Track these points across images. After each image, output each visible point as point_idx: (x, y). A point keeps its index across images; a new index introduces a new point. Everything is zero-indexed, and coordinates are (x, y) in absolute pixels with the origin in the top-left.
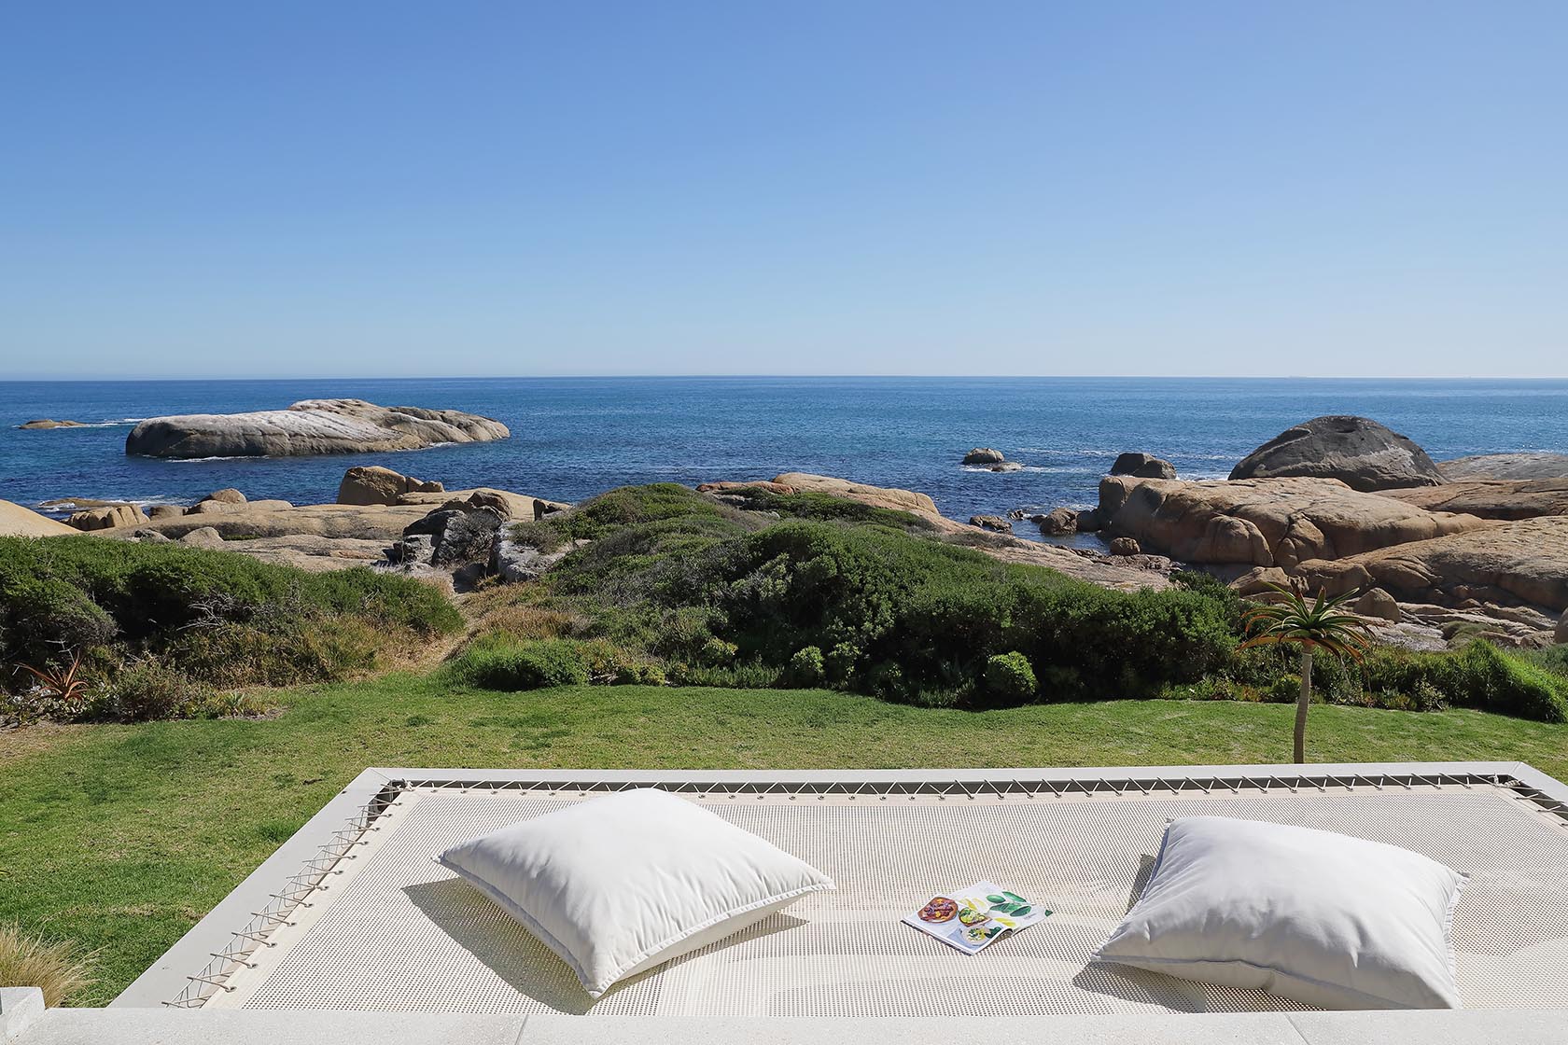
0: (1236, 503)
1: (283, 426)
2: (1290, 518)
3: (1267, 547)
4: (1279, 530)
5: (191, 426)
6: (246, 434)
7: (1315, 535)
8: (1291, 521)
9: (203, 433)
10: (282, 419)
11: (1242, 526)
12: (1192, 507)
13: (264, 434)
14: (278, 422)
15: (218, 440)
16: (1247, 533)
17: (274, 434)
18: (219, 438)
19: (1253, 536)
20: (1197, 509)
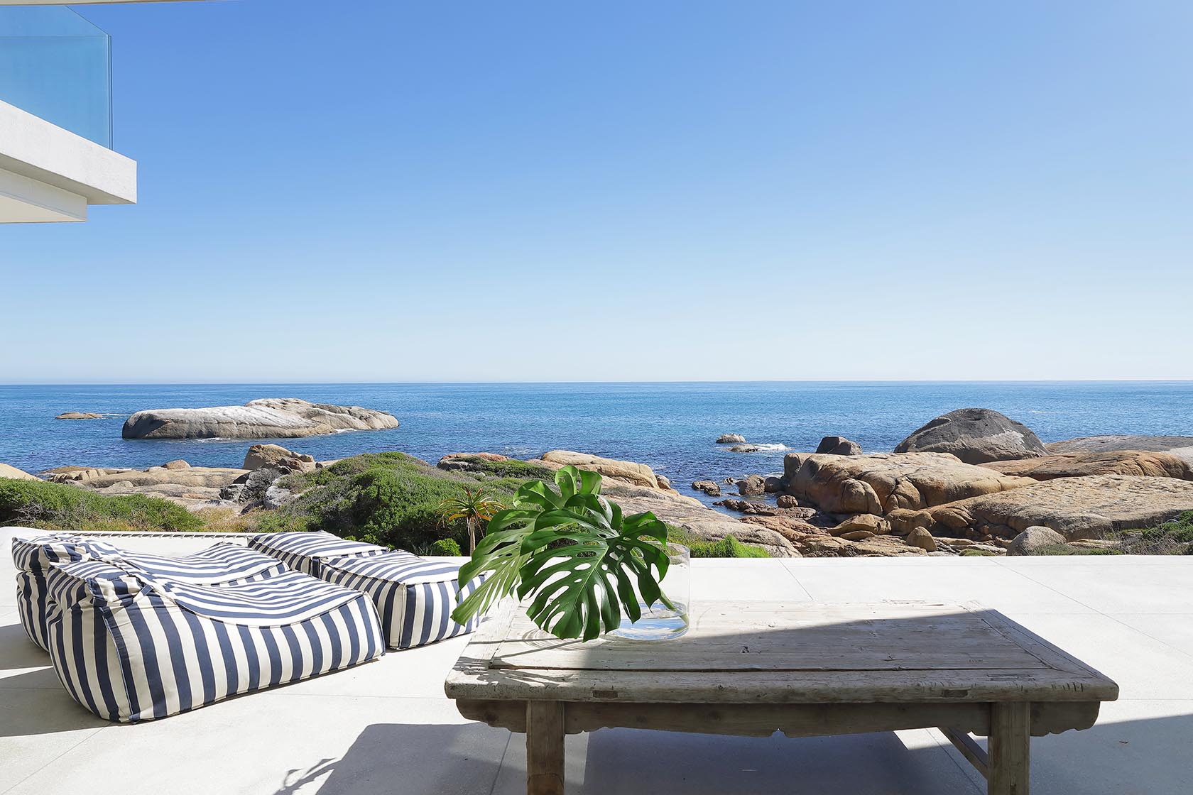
0: (864, 471)
1: (232, 416)
2: (896, 481)
3: (878, 501)
4: (887, 490)
5: (168, 417)
6: (206, 422)
7: (914, 493)
8: (898, 483)
9: (176, 422)
10: (234, 412)
11: (861, 487)
12: (836, 473)
13: (219, 423)
14: (230, 414)
15: (186, 426)
16: (863, 491)
17: (226, 423)
18: (187, 426)
19: (867, 493)
20: (839, 475)
